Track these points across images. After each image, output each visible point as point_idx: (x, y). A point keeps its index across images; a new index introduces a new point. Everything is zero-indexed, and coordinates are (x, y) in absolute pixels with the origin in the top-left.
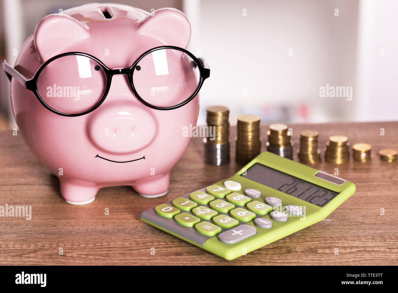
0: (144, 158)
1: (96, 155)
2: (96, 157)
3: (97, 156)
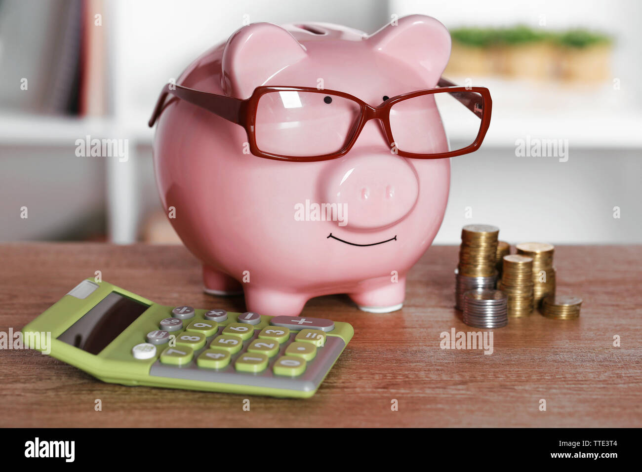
0: (395, 238)
1: (329, 235)
2: (328, 238)
3: (331, 236)
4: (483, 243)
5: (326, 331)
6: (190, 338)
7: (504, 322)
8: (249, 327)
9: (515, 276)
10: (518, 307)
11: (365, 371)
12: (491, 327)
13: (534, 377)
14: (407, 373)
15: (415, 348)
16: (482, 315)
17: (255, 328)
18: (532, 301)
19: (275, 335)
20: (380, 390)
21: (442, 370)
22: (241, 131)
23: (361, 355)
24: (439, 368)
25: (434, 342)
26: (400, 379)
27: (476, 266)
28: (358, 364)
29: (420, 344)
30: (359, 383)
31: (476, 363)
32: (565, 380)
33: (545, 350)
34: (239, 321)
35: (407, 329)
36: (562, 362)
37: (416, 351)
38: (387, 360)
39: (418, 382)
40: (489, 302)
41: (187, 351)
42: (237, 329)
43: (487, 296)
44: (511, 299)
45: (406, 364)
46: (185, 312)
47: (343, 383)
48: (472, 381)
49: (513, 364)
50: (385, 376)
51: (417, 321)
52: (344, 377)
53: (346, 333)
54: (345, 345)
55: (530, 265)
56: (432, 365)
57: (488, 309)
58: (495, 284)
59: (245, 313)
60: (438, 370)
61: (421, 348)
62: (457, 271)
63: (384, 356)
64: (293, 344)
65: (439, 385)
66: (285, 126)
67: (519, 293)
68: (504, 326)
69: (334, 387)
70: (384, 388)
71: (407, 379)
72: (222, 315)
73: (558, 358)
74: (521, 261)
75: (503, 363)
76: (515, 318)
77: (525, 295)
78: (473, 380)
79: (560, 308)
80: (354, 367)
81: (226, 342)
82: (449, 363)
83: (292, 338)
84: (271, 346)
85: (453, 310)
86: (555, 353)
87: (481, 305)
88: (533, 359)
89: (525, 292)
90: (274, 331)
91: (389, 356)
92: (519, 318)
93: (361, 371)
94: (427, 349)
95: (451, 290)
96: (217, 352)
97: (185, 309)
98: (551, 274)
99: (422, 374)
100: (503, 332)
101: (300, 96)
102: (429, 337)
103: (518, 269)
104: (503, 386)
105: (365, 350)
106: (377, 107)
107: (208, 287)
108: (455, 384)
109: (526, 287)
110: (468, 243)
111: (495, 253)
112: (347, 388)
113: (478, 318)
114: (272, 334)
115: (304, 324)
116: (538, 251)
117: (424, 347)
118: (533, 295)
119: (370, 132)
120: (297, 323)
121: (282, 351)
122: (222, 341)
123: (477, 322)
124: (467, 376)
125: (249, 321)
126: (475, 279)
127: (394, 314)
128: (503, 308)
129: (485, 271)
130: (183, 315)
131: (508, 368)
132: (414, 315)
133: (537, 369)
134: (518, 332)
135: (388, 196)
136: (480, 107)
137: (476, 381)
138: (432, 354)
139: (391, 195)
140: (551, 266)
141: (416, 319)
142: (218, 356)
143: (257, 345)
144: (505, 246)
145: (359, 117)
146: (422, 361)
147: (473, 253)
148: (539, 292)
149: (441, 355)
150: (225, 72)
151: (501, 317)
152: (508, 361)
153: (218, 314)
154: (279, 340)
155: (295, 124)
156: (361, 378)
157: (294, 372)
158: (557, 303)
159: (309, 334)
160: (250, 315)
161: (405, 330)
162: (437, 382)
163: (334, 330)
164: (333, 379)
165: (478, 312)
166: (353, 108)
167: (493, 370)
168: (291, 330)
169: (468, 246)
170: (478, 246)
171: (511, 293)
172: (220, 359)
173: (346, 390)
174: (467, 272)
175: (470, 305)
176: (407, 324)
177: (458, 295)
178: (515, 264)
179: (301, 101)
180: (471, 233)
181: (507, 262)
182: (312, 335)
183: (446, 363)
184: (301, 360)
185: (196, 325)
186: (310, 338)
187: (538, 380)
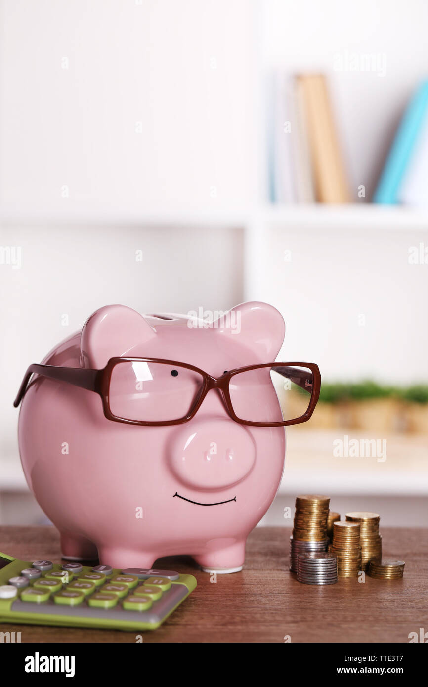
0: (234, 499)
1: (175, 494)
2: (174, 496)
3: (176, 495)
4: (315, 510)
5: (172, 579)
6: (48, 582)
7: (334, 580)
8: (102, 576)
9: (344, 539)
10: (347, 567)
11: (206, 614)
12: (322, 583)
13: (359, 619)
14: (244, 615)
15: (252, 598)
16: (314, 573)
17: (107, 578)
18: (360, 562)
19: (126, 581)
20: (219, 627)
21: (276, 613)
22: (97, 399)
23: (203, 602)
24: (274, 612)
25: (270, 594)
26: (238, 619)
27: (309, 531)
28: (200, 609)
29: (257, 595)
30: (201, 622)
31: (307, 609)
32: (387, 621)
33: (370, 600)
34: (92, 571)
35: (246, 585)
36: (385, 608)
37: (253, 600)
38: (227, 606)
39: (253, 621)
40: (321, 561)
41: (45, 591)
42: (91, 577)
43: (318, 557)
44: (340, 561)
45: (243, 609)
46: (44, 565)
47: (186, 621)
48: (302, 621)
49: (340, 610)
50: (224, 617)
51: (255, 580)
52: (187, 617)
53: (190, 582)
54: (188, 591)
55: (358, 530)
56: (267, 610)
57: (319, 568)
58: (327, 548)
59: (98, 566)
60: (272, 613)
61: (258, 598)
62: (292, 537)
63: (224, 604)
64: (141, 587)
65: (272, 624)
66: (137, 396)
67: (347, 555)
68: (334, 584)
69: (177, 625)
70: (223, 625)
71: (244, 620)
72: (77, 567)
73: (381, 605)
74: (350, 526)
75: (332, 609)
76: (344, 578)
77: (353, 557)
78: (304, 620)
79: (385, 568)
80: (196, 611)
81: (81, 585)
82: (282, 609)
83: (140, 584)
84: (122, 588)
85: (289, 572)
86: (380, 602)
87: (313, 563)
88: (359, 606)
89: (353, 554)
90: (123, 578)
91: (229, 604)
92: (347, 578)
93: (202, 614)
94: (263, 599)
95: (288, 559)
96: (72, 592)
97: (44, 563)
98: (377, 540)
99: (258, 616)
100: (333, 587)
101: (149, 366)
102: (266, 591)
103: (347, 533)
104: (330, 625)
105: (207, 600)
106: (219, 378)
107: (66, 555)
108: (288, 622)
109: (354, 549)
110: (301, 510)
111: (326, 519)
112: (190, 625)
113: (310, 575)
114: (122, 580)
115: (152, 574)
116: (365, 519)
117: (261, 598)
118: (361, 557)
119: (212, 401)
120: (146, 573)
121: (131, 592)
122: (77, 584)
123: (310, 579)
124: (298, 618)
125: (102, 572)
126: (308, 544)
127: (235, 575)
128: (333, 567)
129: (317, 535)
130: (42, 567)
131: (335, 612)
132: (253, 575)
133: (361, 613)
134: (347, 588)
135: (228, 458)
136: (311, 383)
137: (307, 621)
138: (267, 602)
139: (231, 458)
140: (378, 532)
141: (255, 578)
142: (73, 594)
143: (109, 588)
144: (335, 516)
145: (201, 387)
146: (258, 607)
147: (306, 519)
148: (367, 555)
149: (276, 603)
150: (83, 351)
151: (331, 575)
152: (336, 607)
153: (73, 566)
154: (129, 585)
155: (145, 395)
156: (202, 618)
157: (142, 607)
158: (383, 565)
159: (156, 581)
160: (103, 567)
161: (244, 586)
162: (271, 621)
163: (179, 579)
164: (176, 619)
165: (310, 570)
166: (197, 381)
167: (322, 613)
168: (140, 579)
169: (302, 513)
170: (311, 513)
171: (340, 555)
172: (75, 596)
173: (189, 627)
174: (301, 537)
175: (303, 564)
176: (246, 581)
177: (293, 558)
178: (344, 528)
179: (150, 370)
180: (304, 500)
181: (337, 526)
182: (159, 581)
183: (280, 609)
184: (148, 599)
185: (54, 574)
186: (157, 583)
187: (362, 621)
